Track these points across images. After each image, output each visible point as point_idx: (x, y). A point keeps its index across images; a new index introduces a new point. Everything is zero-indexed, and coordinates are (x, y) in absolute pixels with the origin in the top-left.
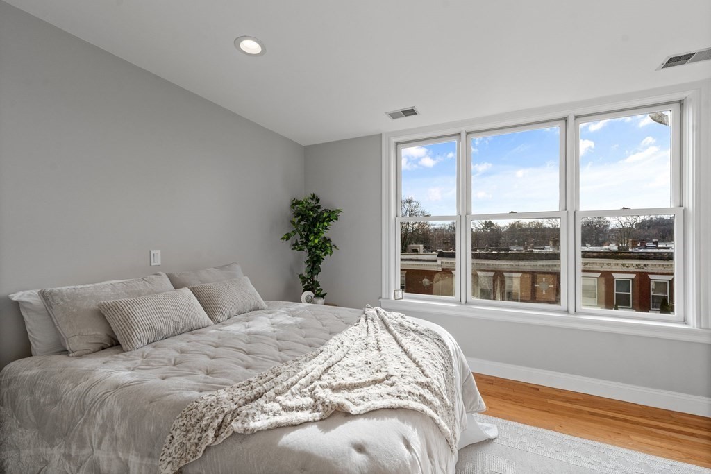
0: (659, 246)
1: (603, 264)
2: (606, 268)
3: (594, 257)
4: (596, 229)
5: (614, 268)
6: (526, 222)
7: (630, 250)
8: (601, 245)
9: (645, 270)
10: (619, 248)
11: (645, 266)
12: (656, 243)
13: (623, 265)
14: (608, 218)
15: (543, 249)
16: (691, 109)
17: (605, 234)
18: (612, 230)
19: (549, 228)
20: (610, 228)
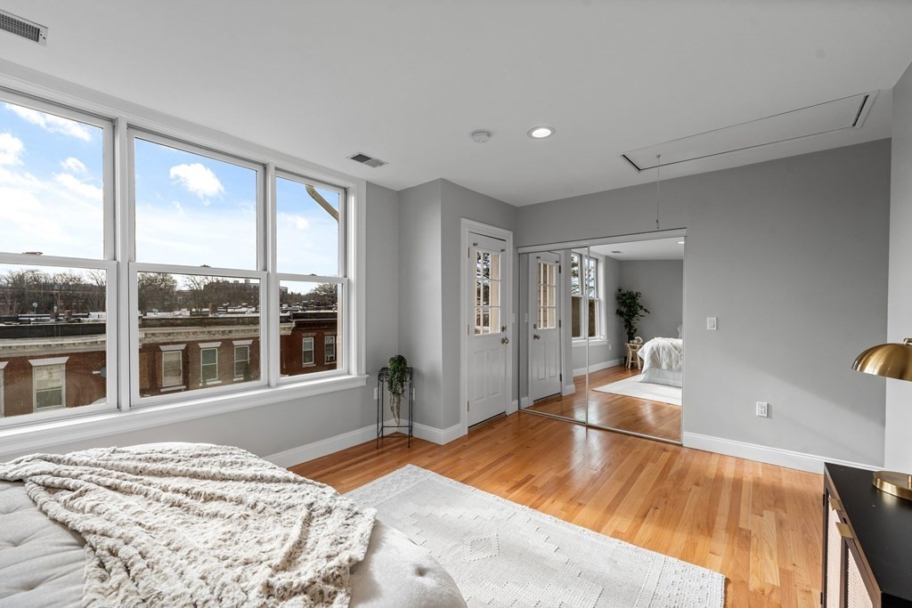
0: (229, 310)
1: (189, 332)
2: (191, 338)
3: (178, 325)
4: (161, 289)
5: (201, 337)
6: (50, 273)
7: (210, 316)
8: (171, 310)
9: (230, 336)
10: (191, 313)
11: (230, 332)
12: (226, 307)
13: (209, 332)
14: (175, 277)
15: (87, 316)
16: (353, 198)
17: (171, 296)
18: (180, 292)
19: (92, 285)
20: (177, 289)
